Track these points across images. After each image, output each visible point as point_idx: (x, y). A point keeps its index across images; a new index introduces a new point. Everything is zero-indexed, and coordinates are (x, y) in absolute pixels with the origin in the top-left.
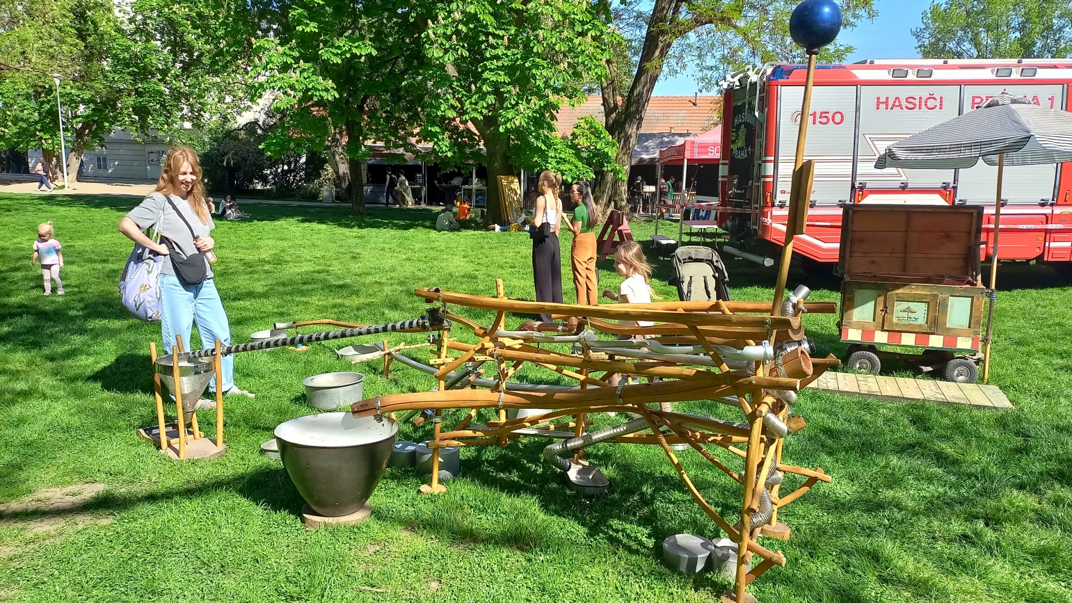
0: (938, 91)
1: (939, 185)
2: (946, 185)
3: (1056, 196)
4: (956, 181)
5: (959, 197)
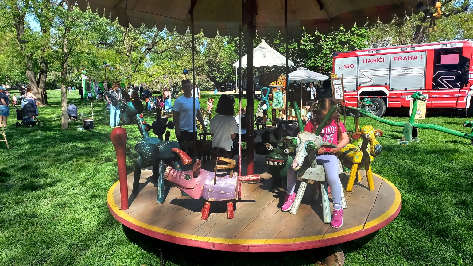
0: (382, 56)
1: (384, 84)
2: (386, 84)
3: (425, 86)
4: (390, 83)
5: (391, 88)
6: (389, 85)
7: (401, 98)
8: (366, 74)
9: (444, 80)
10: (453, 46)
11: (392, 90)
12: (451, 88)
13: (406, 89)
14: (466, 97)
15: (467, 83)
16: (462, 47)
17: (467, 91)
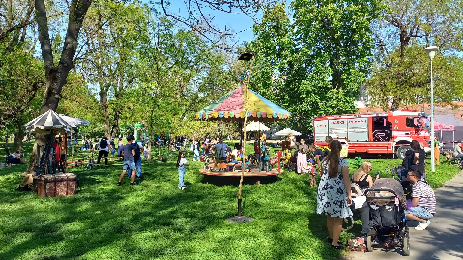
0: (343, 120)
1: (345, 138)
2: (346, 138)
3: (368, 140)
4: (348, 137)
5: (349, 140)
6: (348, 138)
7: (355, 146)
8: (333, 131)
9: (379, 136)
10: (383, 115)
11: (350, 141)
12: (383, 141)
13: (358, 141)
14: (392, 147)
15: (392, 138)
16: (387, 116)
17: (392, 143)
